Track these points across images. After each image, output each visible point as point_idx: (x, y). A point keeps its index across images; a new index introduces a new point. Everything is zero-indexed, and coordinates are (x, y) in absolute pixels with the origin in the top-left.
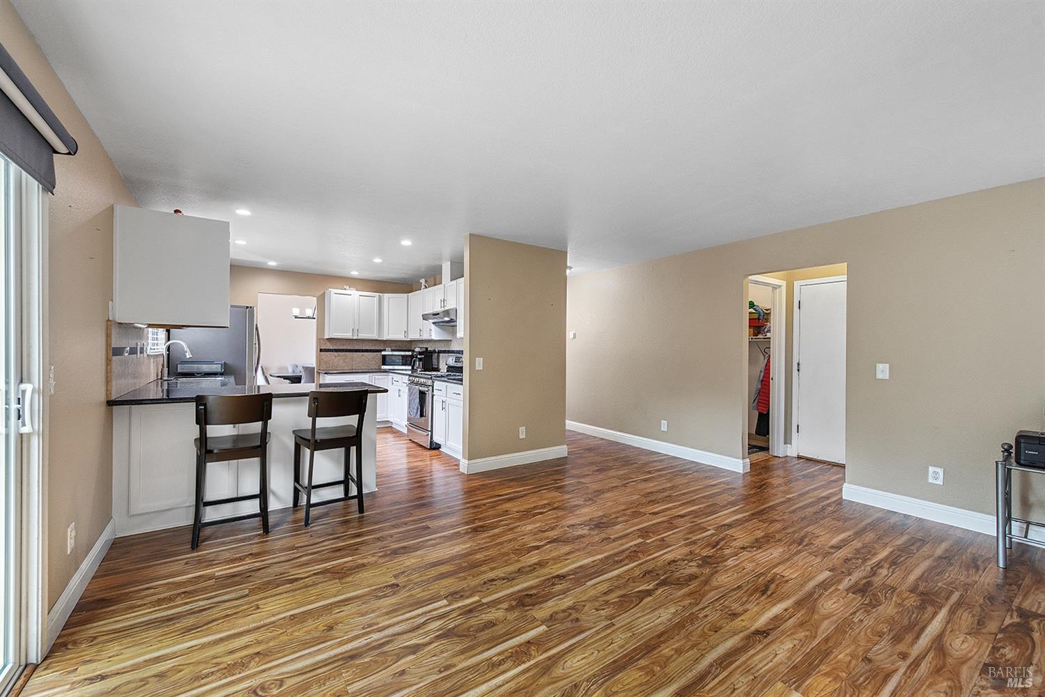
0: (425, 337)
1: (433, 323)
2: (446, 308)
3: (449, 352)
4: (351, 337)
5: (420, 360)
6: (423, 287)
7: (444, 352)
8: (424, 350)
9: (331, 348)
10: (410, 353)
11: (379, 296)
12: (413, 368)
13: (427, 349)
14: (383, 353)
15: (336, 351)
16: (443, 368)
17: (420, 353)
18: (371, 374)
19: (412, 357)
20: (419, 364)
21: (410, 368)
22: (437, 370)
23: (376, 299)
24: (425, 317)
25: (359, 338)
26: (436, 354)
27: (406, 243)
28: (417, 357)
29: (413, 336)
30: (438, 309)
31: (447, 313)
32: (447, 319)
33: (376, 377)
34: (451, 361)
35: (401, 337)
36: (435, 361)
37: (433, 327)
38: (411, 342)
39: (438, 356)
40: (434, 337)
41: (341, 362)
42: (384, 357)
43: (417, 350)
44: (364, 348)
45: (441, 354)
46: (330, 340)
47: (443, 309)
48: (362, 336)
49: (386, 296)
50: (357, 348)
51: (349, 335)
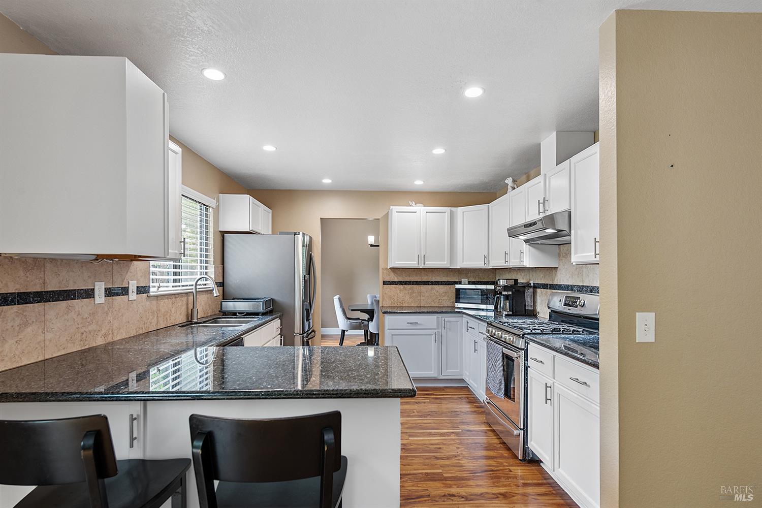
0: (513, 263)
1: (526, 241)
2: (548, 213)
3: (553, 287)
4: (416, 266)
5: (507, 297)
6: (510, 189)
7: (545, 286)
8: (512, 282)
9: (396, 280)
10: (492, 287)
11: (451, 210)
12: (496, 307)
13: (516, 281)
14: (458, 286)
15: (401, 283)
16: (543, 313)
17: (506, 288)
18: (440, 315)
19: (495, 292)
20: (505, 304)
21: (492, 307)
22: (533, 314)
23: (447, 216)
24: (513, 233)
25: (426, 266)
26: (531, 290)
27: (473, 92)
28: (501, 293)
29: (497, 262)
30: (533, 216)
31: (550, 220)
32: (550, 231)
33: (446, 319)
34: (558, 302)
35: (480, 264)
36: (528, 300)
37: (526, 247)
38: (495, 270)
39: (534, 293)
40: (527, 263)
41: (408, 297)
42: (458, 290)
43: (502, 282)
44: (434, 280)
45: (539, 290)
46: (394, 269)
47: (542, 215)
48: (430, 264)
49: (460, 210)
50: (425, 279)
51: (413, 263)
